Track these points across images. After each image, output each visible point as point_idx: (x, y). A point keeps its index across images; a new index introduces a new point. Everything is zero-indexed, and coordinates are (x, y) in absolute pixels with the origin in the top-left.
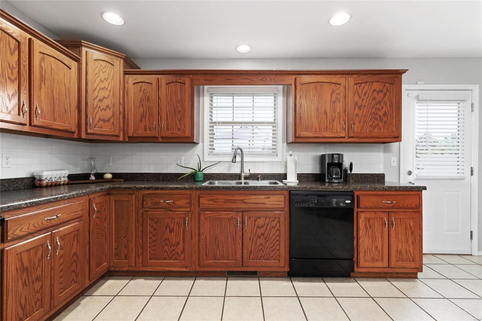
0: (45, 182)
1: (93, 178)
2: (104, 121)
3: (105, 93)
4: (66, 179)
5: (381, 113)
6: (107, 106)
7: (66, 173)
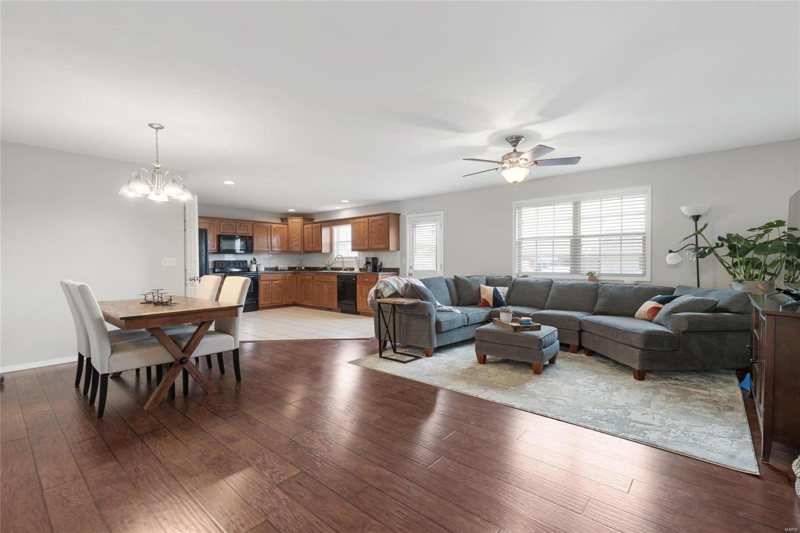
0: (279, 269)
1: (297, 269)
2: (296, 246)
3: (295, 235)
4: (287, 269)
5: (381, 236)
6: (297, 240)
7: (287, 266)
